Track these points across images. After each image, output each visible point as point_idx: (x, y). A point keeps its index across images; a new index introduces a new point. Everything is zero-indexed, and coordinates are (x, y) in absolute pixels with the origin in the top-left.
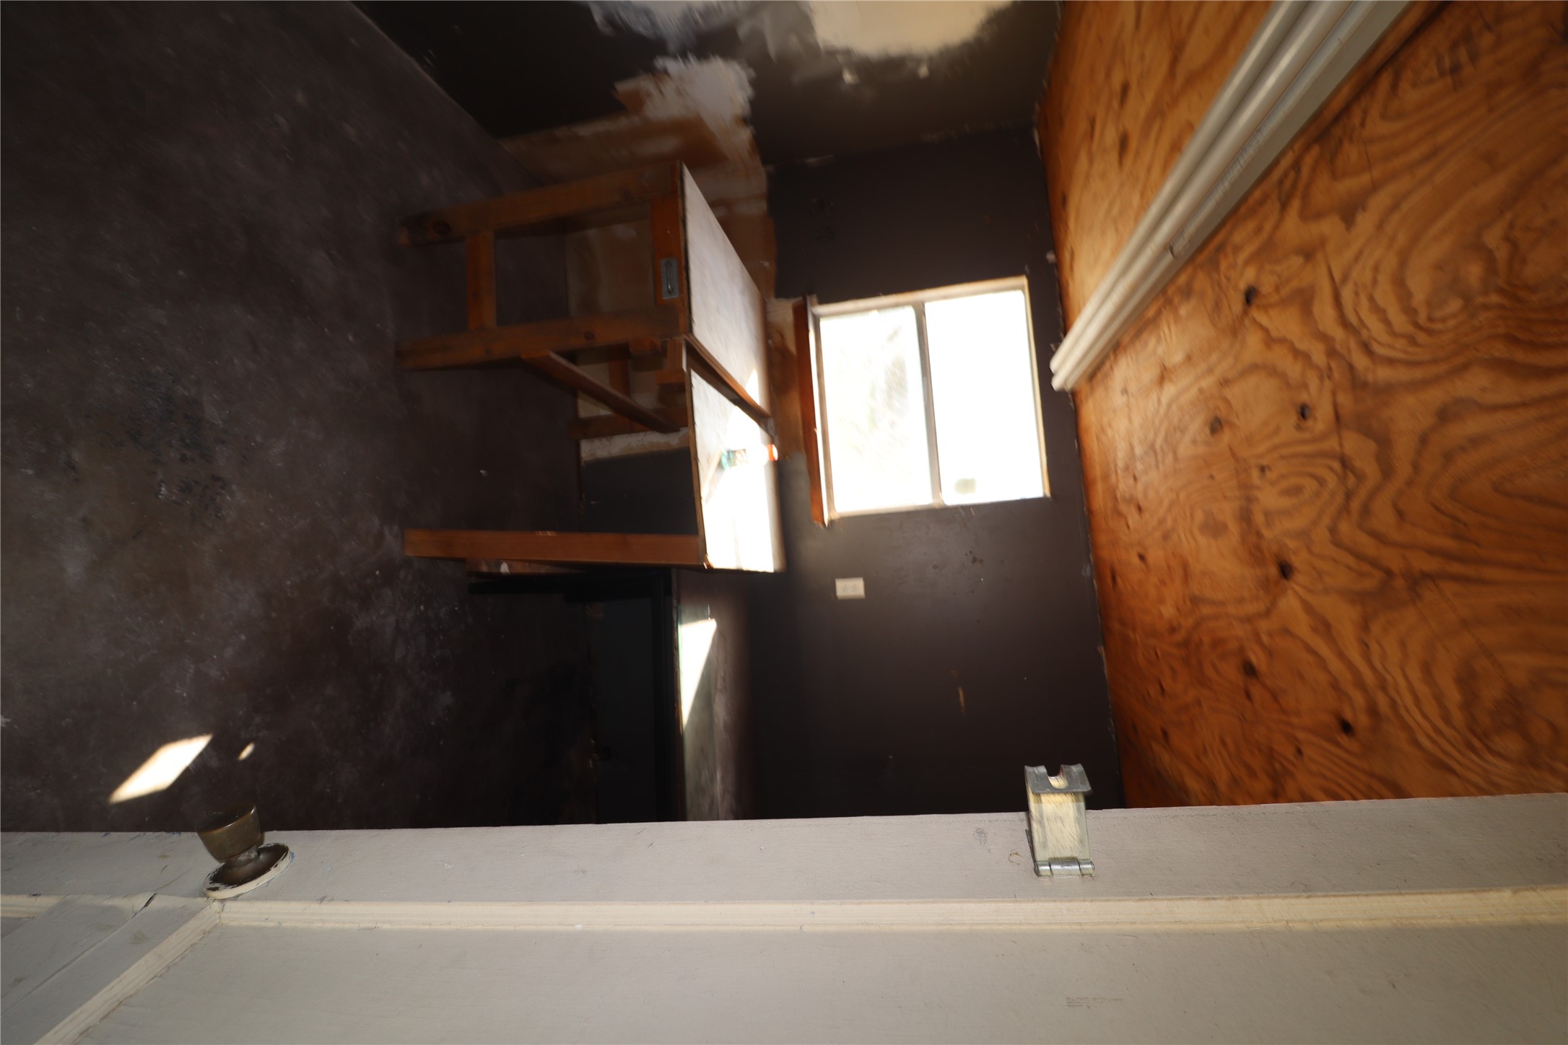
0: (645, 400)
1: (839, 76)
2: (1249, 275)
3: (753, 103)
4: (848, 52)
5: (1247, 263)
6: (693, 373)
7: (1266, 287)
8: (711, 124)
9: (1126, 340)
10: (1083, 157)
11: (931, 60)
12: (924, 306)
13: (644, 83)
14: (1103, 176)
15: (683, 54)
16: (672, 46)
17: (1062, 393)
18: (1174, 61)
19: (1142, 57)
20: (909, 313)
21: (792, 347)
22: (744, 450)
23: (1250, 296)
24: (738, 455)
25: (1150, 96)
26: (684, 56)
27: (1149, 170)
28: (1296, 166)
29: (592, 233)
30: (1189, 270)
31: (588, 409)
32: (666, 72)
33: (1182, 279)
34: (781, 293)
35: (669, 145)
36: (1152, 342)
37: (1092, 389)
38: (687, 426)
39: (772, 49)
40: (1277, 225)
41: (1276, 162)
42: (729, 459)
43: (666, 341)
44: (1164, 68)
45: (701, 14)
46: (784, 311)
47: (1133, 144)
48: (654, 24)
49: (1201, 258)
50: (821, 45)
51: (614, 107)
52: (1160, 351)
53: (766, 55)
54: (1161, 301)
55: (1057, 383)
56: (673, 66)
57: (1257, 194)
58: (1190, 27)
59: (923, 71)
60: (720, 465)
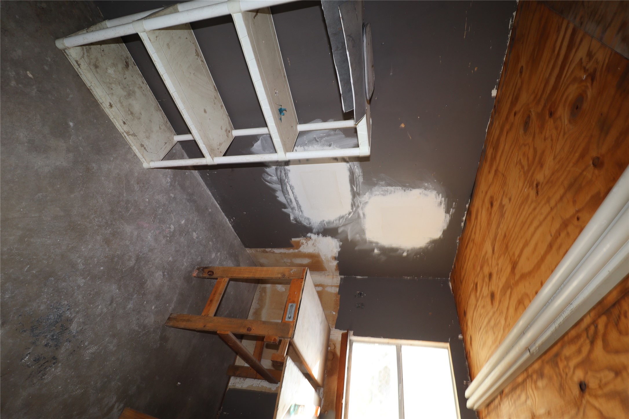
0: (266, 364)
1: (373, 250)
2: (579, 375)
3: (339, 253)
4: (377, 243)
5: (577, 366)
6: (289, 358)
7: (593, 384)
8: (323, 258)
9: (506, 390)
10: (473, 297)
11: (408, 251)
12: (401, 347)
13: (302, 240)
14: (484, 307)
15: (318, 233)
16: (314, 231)
17: (471, 410)
18: (514, 268)
19: (498, 264)
20: (394, 349)
21: (338, 352)
22: (304, 406)
23: (583, 387)
24: (300, 408)
25: (503, 280)
26: (318, 234)
27: (508, 309)
28: (594, 323)
29: (268, 286)
30: (540, 362)
31: (240, 362)
32: (310, 238)
33: (536, 366)
34: (338, 326)
35: (306, 261)
36: (523, 397)
37: (489, 413)
38: (280, 382)
39: (350, 237)
40: (590, 352)
41: (582, 320)
42: (294, 409)
43: (282, 340)
44: (509, 270)
45: (327, 223)
46: (337, 335)
47: (498, 296)
48: (310, 223)
49: (547, 357)
50: (368, 240)
51: (289, 245)
52: (529, 402)
53: (347, 239)
54: (525, 375)
55: (469, 404)
56: (314, 237)
57: (573, 333)
58: (520, 256)
59: (405, 254)
60: (289, 411)
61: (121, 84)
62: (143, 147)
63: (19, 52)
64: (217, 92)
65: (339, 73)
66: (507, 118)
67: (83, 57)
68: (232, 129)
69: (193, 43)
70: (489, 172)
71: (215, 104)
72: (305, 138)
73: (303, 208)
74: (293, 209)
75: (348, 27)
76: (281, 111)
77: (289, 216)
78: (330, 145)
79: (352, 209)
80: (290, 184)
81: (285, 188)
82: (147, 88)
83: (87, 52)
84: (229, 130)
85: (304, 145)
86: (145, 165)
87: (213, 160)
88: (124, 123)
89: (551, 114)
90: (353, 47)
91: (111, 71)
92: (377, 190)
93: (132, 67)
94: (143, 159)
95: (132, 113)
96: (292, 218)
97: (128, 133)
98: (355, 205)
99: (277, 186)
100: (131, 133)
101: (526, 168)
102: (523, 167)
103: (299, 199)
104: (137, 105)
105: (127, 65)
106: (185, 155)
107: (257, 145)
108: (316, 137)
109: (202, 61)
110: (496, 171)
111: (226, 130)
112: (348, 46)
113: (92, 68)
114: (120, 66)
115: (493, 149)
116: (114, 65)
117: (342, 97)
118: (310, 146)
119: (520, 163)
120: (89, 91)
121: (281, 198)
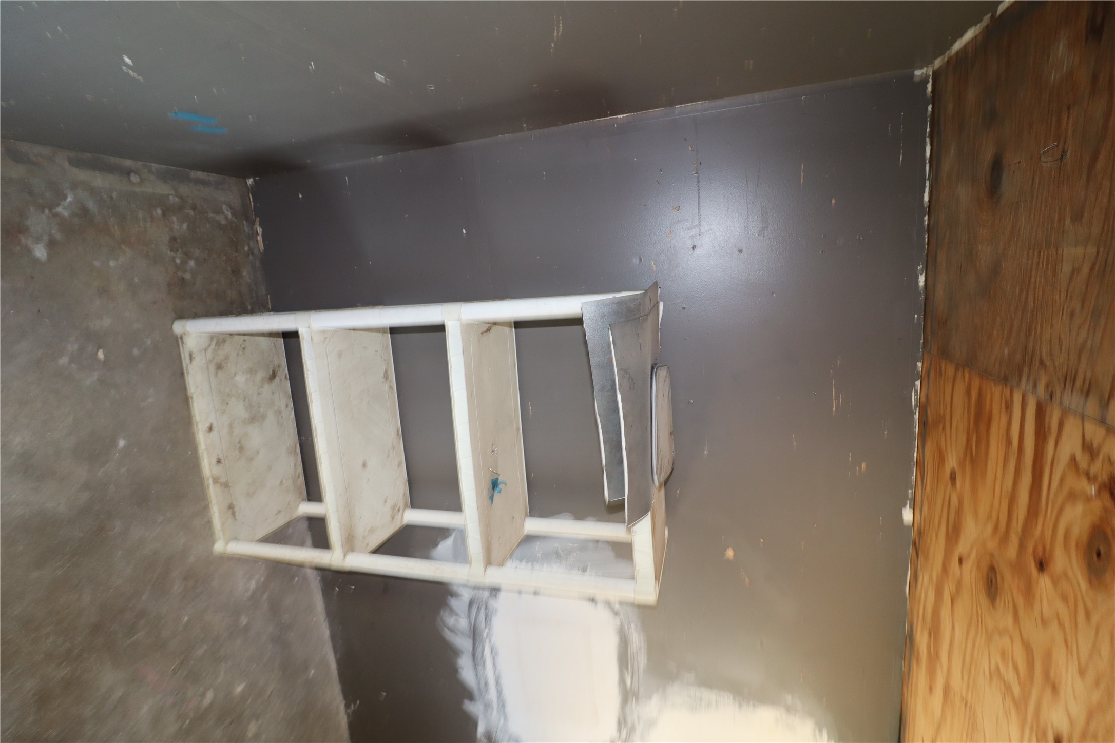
61: (247, 400)
62: (231, 510)
63: (107, 322)
64: (400, 438)
65: (602, 428)
66: (945, 568)
67: (206, 350)
68: (406, 507)
69: (385, 360)
70: (931, 689)
71: (388, 456)
72: (537, 547)
73: (509, 708)
74: (487, 706)
75: (623, 357)
76: (495, 484)
77: (475, 725)
78: (584, 570)
79: (619, 730)
80: (493, 641)
81: (479, 650)
82: (290, 414)
83: (216, 345)
84: (400, 507)
85: (531, 560)
86: (219, 547)
87: (345, 556)
88: (219, 461)
89: (1042, 566)
90: (630, 389)
91: (240, 379)
92: (678, 694)
93: (281, 380)
94: (221, 534)
95: (241, 449)
96: (481, 729)
97: (216, 481)
98: (625, 721)
99: (463, 643)
100: (223, 480)
101: (1017, 690)
102: (1008, 688)
103: (504, 682)
104: (256, 437)
105: (273, 376)
106: (309, 541)
107: (445, 546)
108: (559, 548)
109: (391, 387)
110: (947, 690)
111: (394, 507)
112: (620, 385)
113: (212, 368)
114: (260, 375)
115: (930, 634)
116: (251, 371)
117: (605, 472)
118: (545, 565)
119: (996, 674)
120: (186, 401)
121: (467, 674)
